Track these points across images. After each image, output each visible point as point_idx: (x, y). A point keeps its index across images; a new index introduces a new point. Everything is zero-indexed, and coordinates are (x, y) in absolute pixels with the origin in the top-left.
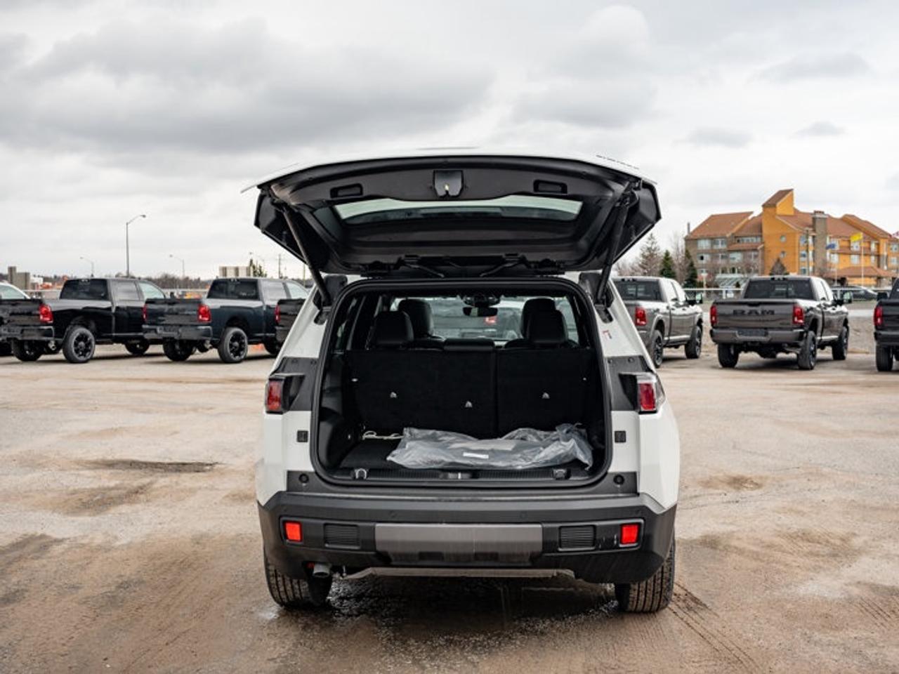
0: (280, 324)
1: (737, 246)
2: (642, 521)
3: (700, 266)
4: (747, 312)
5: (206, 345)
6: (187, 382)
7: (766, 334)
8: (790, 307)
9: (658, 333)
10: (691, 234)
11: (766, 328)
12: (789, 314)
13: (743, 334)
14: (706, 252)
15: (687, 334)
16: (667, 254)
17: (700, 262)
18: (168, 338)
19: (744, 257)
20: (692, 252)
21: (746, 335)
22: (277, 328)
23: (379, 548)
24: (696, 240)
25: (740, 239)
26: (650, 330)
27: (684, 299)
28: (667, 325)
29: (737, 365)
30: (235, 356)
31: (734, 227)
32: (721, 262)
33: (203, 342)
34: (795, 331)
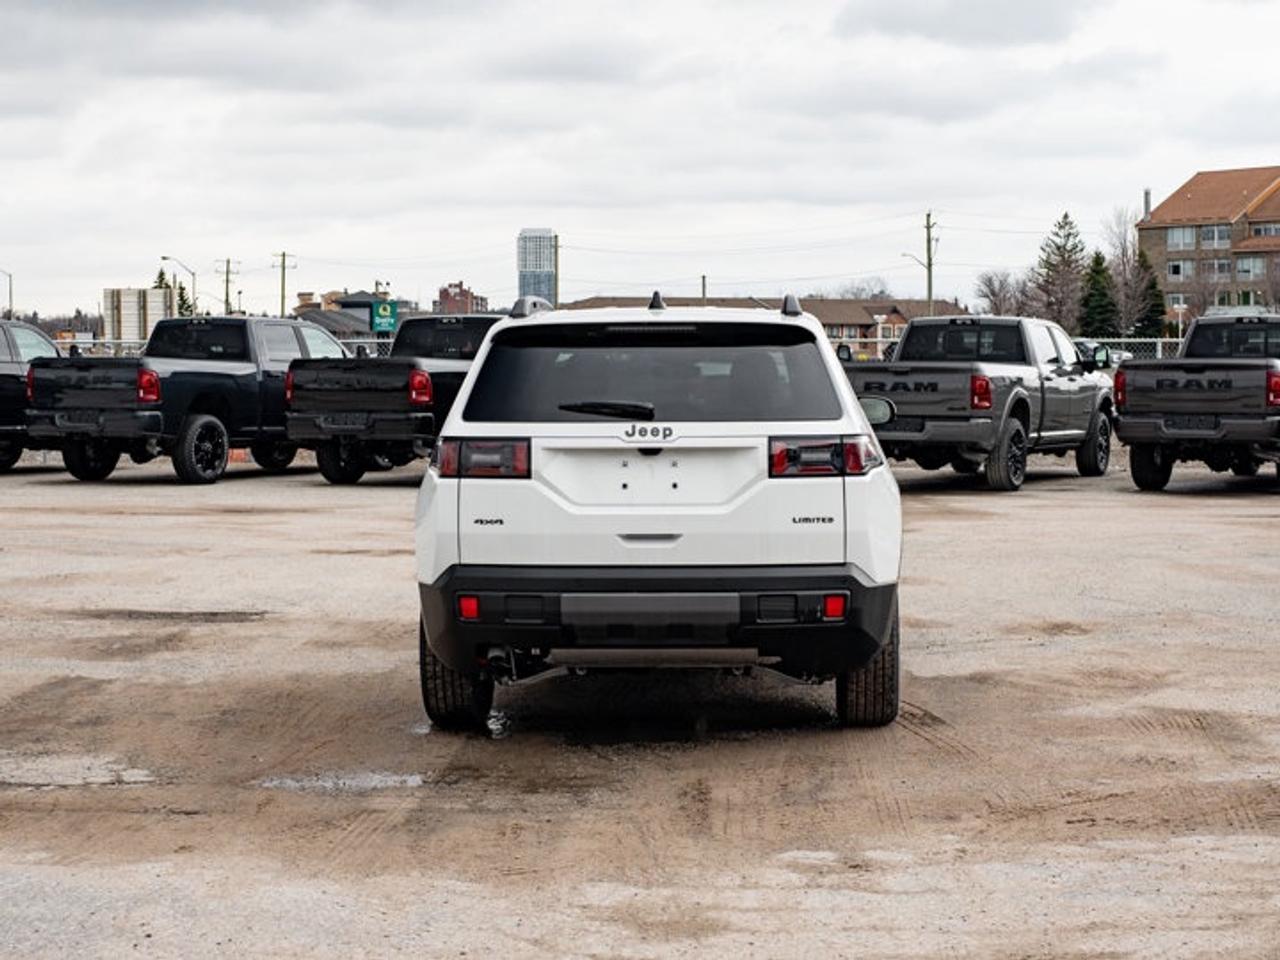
0: (293, 407)
1: (1254, 243)
2: (848, 593)
3: (1170, 288)
4: (1182, 383)
5: (149, 448)
6: (134, 514)
7: (1217, 426)
8: (1263, 374)
9: (1017, 424)
10: (1153, 214)
11: (1217, 415)
12: (1258, 387)
13: (1174, 425)
14: (1186, 256)
15: (1079, 428)
16: (1098, 259)
17: (1172, 278)
18: (77, 434)
19: (1268, 267)
20: (1152, 257)
21: (1180, 428)
22: (288, 414)
23: (565, 620)
24: (1166, 228)
25: (1262, 227)
26: (1000, 417)
27: (1075, 360)
28: (1034, 409)
29: (1169, 486)
30: (205, 470)
31: (1248, 199)
32: (1216, 278)
33: (144, 441)
34: (1270, 419)
